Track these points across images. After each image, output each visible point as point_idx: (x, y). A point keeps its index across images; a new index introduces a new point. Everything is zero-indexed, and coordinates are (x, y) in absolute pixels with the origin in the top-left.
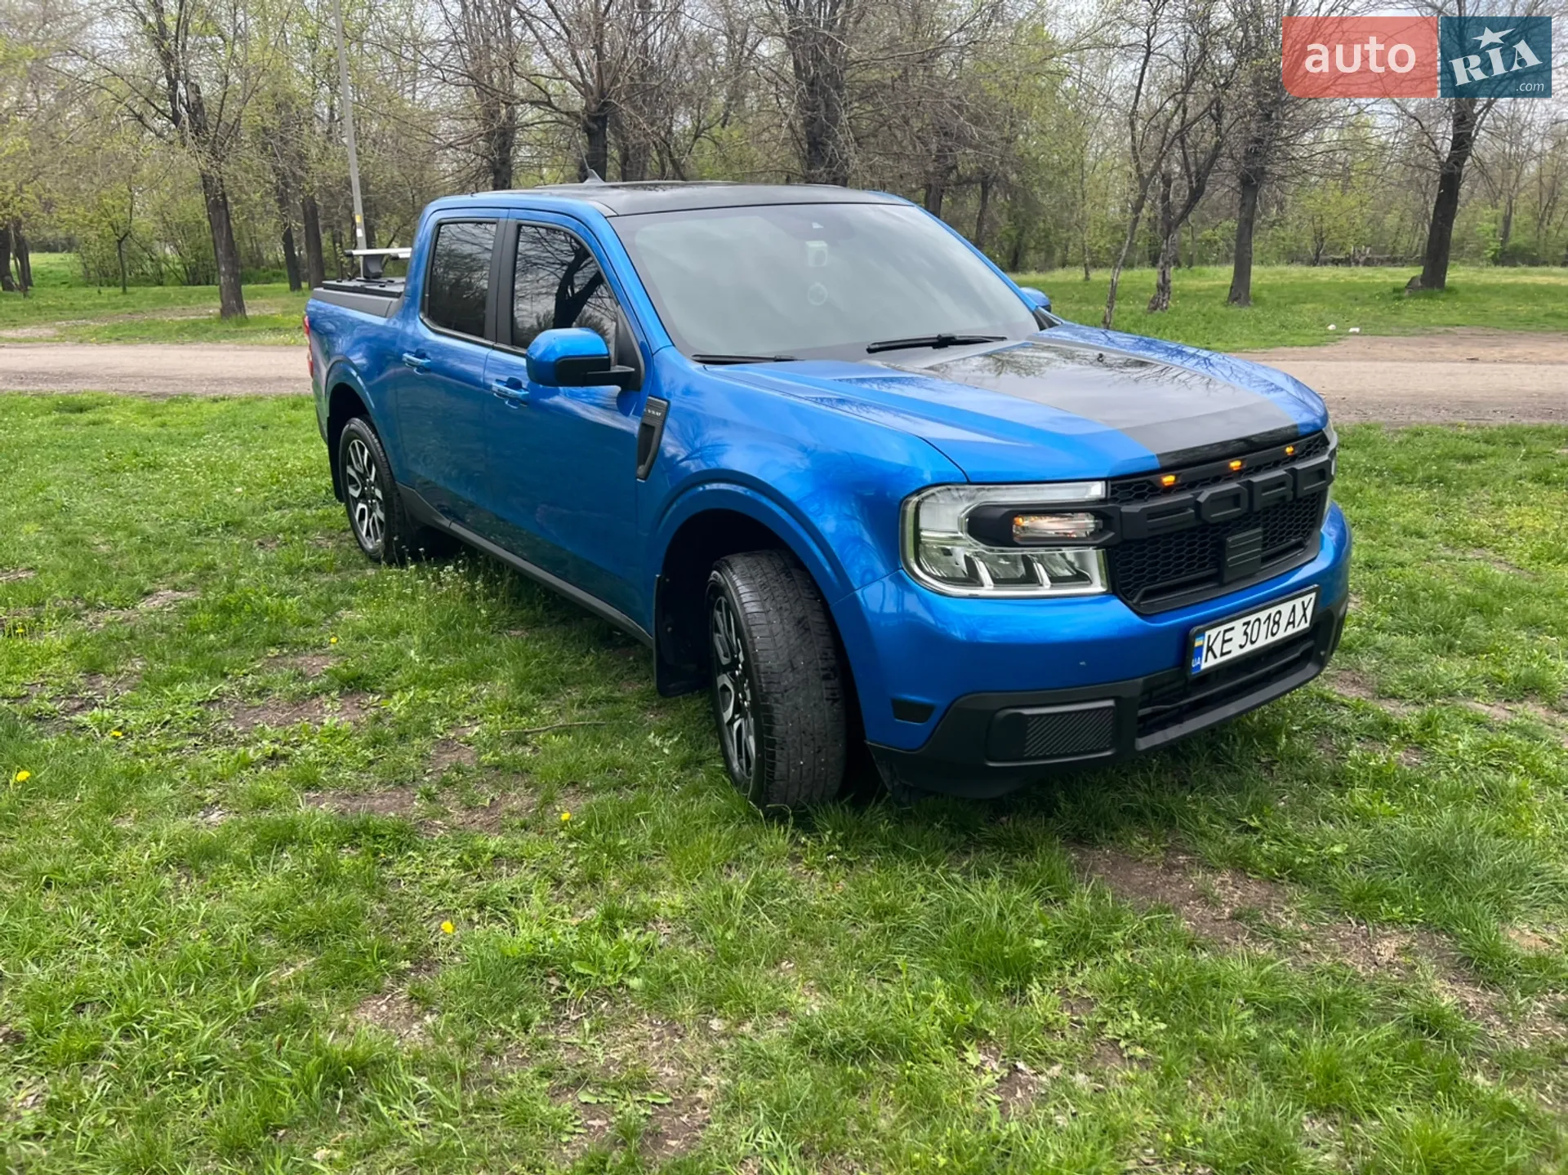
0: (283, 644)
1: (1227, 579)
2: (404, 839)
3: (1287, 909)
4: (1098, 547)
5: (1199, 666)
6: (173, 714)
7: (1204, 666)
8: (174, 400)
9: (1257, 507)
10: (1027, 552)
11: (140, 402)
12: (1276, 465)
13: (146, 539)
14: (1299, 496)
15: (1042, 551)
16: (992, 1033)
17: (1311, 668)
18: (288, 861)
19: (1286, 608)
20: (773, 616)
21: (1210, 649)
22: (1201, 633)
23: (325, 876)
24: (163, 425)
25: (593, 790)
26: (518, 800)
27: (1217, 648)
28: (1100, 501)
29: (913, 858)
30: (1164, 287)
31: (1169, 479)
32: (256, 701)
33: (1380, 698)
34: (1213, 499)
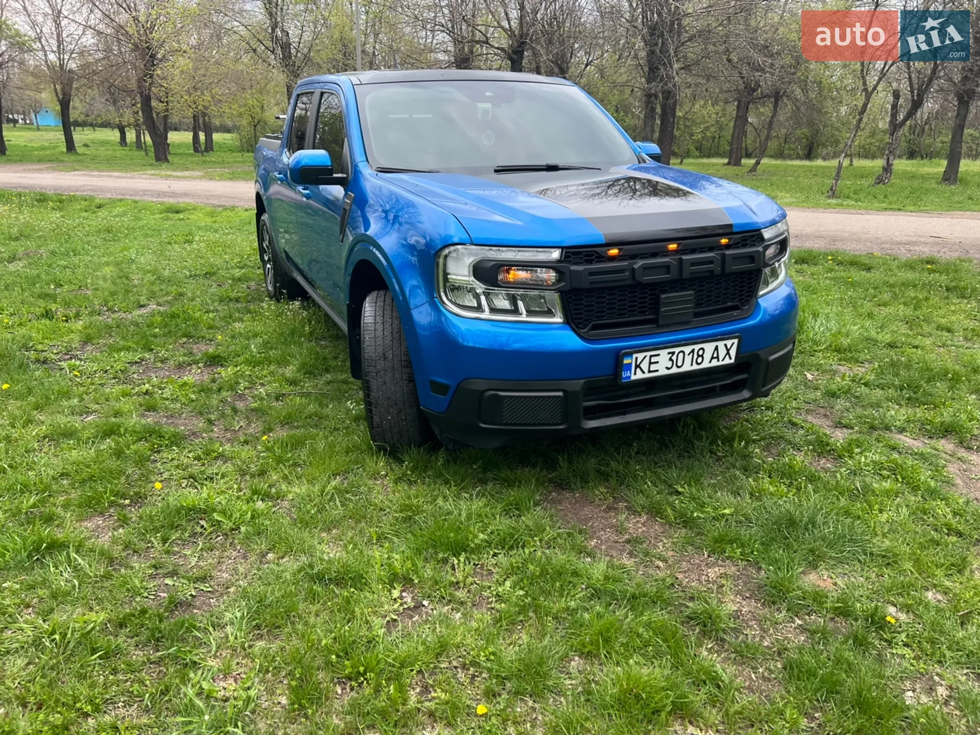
0: (191, 337)
1: (661, 322)
2: (177, 440)
3: (665, 541)
4: (557, 290)
5: (629, 377)
6: (112, 367)
7: (633, 377)
8: (225, 209)
9: (686, 275)
10: (513, 292)
11: (209, 209)
12: (711, 249)
13: (159, 278)
14: (727, 271)
15: (521, 292)
16: (416, 581)
17: (746, 394)
18: (108, 443)
19: (709, 347)
20: (379, 327)
21: (637, 366)
22: (630, 355)
23: (118, 453)
24: (215, 222)
25: (297, 427)
26: (255, 428)
27: (645, 366)
28: (559, 261)
29: (447, 482)
30: (888, 169)
31: (614, 252)
32: (159, 365)
33: (836, 427)
34: (645, 268)
